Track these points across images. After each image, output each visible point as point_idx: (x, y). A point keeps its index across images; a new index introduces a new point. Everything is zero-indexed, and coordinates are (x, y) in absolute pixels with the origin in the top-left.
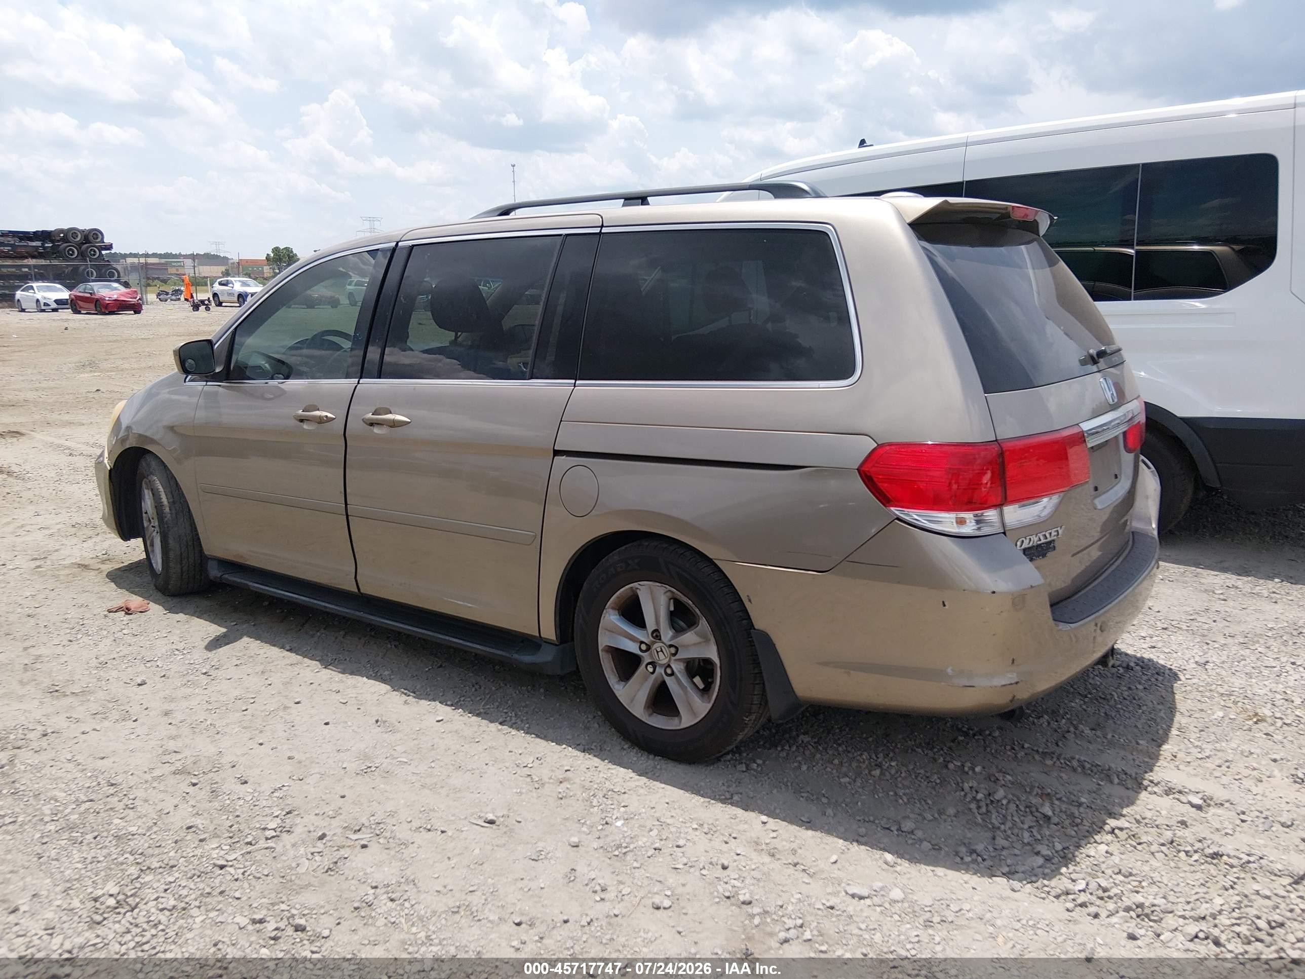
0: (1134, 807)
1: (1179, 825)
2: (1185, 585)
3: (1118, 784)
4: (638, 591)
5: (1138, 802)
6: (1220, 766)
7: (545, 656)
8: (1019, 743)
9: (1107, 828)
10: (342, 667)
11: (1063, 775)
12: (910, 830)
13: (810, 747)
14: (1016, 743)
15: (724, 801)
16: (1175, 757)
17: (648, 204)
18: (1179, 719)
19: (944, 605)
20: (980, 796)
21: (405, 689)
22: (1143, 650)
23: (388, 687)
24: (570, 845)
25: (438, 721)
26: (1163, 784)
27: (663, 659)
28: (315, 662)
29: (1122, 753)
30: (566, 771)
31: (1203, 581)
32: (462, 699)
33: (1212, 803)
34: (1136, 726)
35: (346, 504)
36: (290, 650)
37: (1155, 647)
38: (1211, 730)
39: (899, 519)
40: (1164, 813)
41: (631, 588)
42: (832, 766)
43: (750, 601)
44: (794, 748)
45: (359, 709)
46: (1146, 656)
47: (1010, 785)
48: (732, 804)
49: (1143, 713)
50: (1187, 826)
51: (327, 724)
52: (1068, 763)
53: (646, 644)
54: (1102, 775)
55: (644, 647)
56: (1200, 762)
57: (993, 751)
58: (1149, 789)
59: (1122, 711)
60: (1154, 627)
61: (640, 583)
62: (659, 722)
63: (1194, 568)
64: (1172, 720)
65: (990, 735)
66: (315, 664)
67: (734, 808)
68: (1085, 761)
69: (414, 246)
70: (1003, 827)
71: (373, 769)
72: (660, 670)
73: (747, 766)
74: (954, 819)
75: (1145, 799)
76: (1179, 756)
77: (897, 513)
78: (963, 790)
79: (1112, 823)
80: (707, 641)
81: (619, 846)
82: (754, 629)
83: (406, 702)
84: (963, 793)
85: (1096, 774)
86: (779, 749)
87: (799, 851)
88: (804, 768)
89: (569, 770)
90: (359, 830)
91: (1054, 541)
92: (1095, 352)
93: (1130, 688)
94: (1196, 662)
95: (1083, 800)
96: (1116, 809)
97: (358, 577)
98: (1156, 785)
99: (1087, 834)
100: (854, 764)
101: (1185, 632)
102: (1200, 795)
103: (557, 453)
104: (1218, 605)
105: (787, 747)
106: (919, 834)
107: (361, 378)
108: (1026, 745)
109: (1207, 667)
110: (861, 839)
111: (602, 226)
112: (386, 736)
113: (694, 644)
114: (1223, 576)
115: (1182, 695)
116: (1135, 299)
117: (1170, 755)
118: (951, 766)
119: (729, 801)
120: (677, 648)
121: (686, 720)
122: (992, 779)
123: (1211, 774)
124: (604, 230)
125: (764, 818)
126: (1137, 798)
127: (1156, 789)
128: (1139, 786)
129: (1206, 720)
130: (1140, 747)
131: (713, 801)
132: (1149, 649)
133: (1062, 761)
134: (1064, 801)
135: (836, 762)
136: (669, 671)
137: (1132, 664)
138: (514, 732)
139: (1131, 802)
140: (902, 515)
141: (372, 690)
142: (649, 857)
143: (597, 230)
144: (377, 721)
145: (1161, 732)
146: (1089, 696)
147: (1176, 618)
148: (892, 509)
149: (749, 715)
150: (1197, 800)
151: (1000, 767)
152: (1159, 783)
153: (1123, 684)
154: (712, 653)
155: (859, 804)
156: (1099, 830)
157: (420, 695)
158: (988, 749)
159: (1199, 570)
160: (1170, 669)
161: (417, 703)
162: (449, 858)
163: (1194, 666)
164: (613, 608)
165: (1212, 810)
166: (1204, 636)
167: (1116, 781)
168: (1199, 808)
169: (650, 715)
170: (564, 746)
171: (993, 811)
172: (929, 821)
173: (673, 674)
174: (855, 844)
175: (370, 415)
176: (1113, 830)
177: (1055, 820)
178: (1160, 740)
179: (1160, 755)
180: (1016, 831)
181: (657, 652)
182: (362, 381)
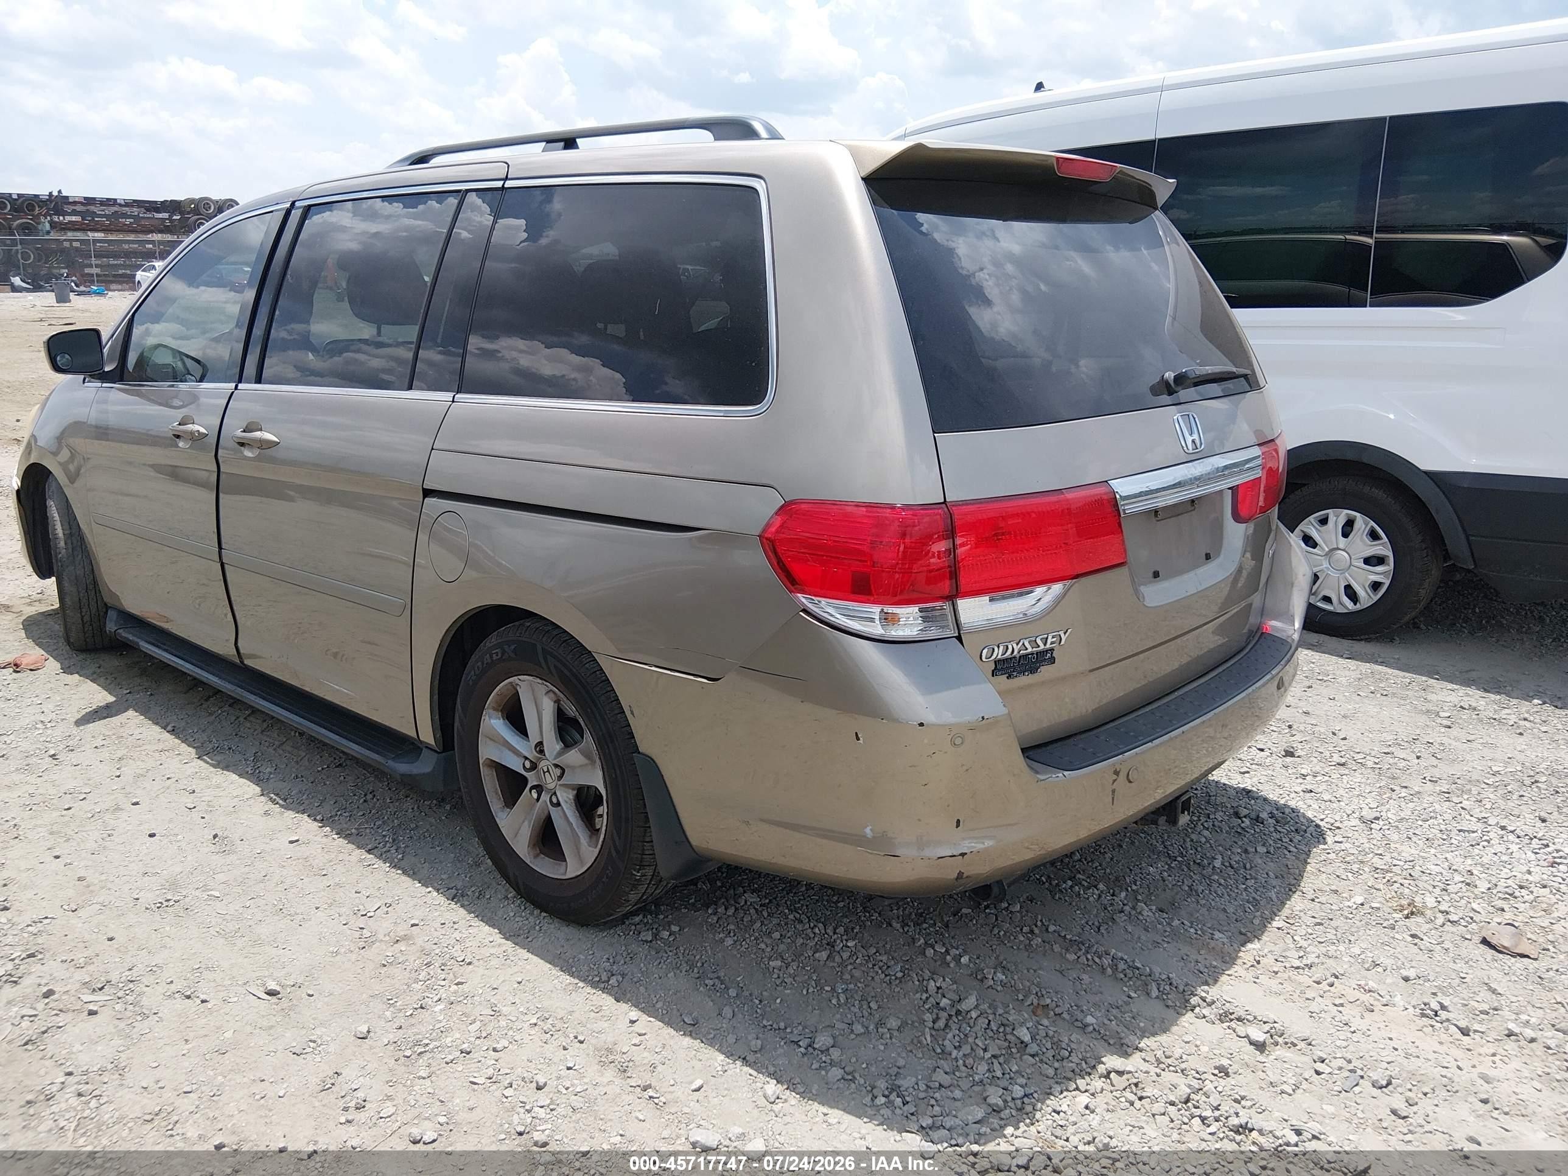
0: (1163, 1039)
1: (1216, 1072)
2: (1402, 702)
3: (1157, 997)
4: (518, 688)
5: (1174, 1029)
6: (1318, 983)
7: (424, 766)
8: (1043, 924)
9: (1101, 1069)
10: (219, 758)
11: (1085, 977)
12: (824, 1048)
13: (752, 911)
14: (1039, 923)
15: (594, 985)
16: (1258, 962)
17: (577, 147)
18: (1296, 903)
19: (858, 739)
20: (944, 1002)
21: (277, 795)
22: (1293, 795)
23: (258, 790)
24: (355, 1036)
25: (291, 842)
26: (1218, 1004)
27: (550, 782)
28: (191, 749)
29: (1185, 949)
30: (413, 925)
31: (1431, 697)
32: (339, 813)
33: (1280, 1040)
34: (1224, 910)
35: (220, 547)
36: (172, 732)
37: (1311, 791)
38: (1334, 923)
39: (805, 611)
40: (1204, 1049)
41: (511, 683)
42: (769, 941)
43: (632, 713)
44: (731, 911)
45: (203, 818)
46: (1292, 804)
47: (999, 988)
48: (603, 990)
49: (1245, 890)
50: (1227, 1075)
51: (152, 835)
52: (1097, 960)
53: (531, 761)
54: (1139, 983)
55: (528, 764)
56: (1292, 973)
57: (1002, 933)
58: (1197, 1010)
59: (1215, 885)
60: (1324, 760)
61: (519, 677)
62: (545, 867)
63: (1424, 678)
64: (1283, 904)
65: (1007, 909)
66: (189, 752)
67: (604, 995)
68: (1122, 959)
69: (310, 206)
70: (955, 1053)
71: (171, 903)
72: (545, 797)
73: (656, 936)
74: (895, 1033)
75: (1187, 1025)
76: (1263, 961)
77: (804, 600)
78: (927, 992)
79: (1112, 1061)
80: (593, 762)
81: (417, 1043)
82: (639, 753)
83: (266, 813)
84: (924, 996)
85: (1130, 978)
86: (710, 911)
87: (660, 1068)
88: (729, 941)
89: (417, 925)
90: (101, 989)
91: (1052, 650)
92: (1173, 375)
93: (1246, 851)
94: (1361, 818)
95: (1090, 1019)
96: (1131, 1039)
97: (239, 644)
98: (1209, 1005)
99: (1070, 1075)
100: (800, 941)
101: (1369, 771)
102: (1267, 1027)
103: (427, 493)
104: (1436, 735)
105: (721, 910)
106: (835, 1054)
107: (240, 381)
108: (1052, 928)
109: (1373, 826)
110: (751, 1058)
111: (506, 179)
112: (215, 857)
113: (581, 766)
114: (1462, 691)
115: (1318, 866)
116: (1371, 306)
117: (1252, 959)
118: (930, 952)
119: (602, 985)
120: (563, 771)
121: (573, 869)
122: (979, 977)
123: (1303, 992)
124: (509, 184)
125: (634, 1014)
126: (1174, 1022)
127: (1206, 1012)
128: (1184, 1005)
129: (1334, 907)
130: (1212, 944)
131: (581, 984)
132: (1302, 794)
133: (1089, 957)
134: (1064, 1019)
135: (777, 935)
136: (554, 800)
137: (1264, 815)
138: (379, 864)
139: (1164, 1028)
140: (810, 605)
141: (238, 792)
142: (447, 1063)
143: (499, 184)
144: (215, 836)
145: (1256, 922)
146: (1179, 859)
147: (1364, 750)
148: (799, 595)
149: (640, 869)
150: (1258, 1035)
151: (1001, 958)
152: (1213, 1002)
153: (1240, 843)
154: (596, 780)
155: (778, 1001)
156: (1089, 1070)
157: (291, 802)
158: (996, 931)
159: (1431, 681)
160: (1318, 826)
161: (282, 814)
162: (186, 1041)
163: (1356, 822)
164: (495, 709)
165: (1279, 1052)
166: (1394, 778)
167: (1155, 993)
168: (1260, 1047)
169: (536, 856)
170: (430, 889)
171: (954, 1027)
172: (857, 1035)
173: (558, 804)
174: (739, 1063)
175: (239, 433)
176: (1109, 1073)
177: (1033, 1048)
178: (1249, 933)
179: (1237, 957)
180: (969, 1061)
181: (544, 773)
182: (240, 386)
